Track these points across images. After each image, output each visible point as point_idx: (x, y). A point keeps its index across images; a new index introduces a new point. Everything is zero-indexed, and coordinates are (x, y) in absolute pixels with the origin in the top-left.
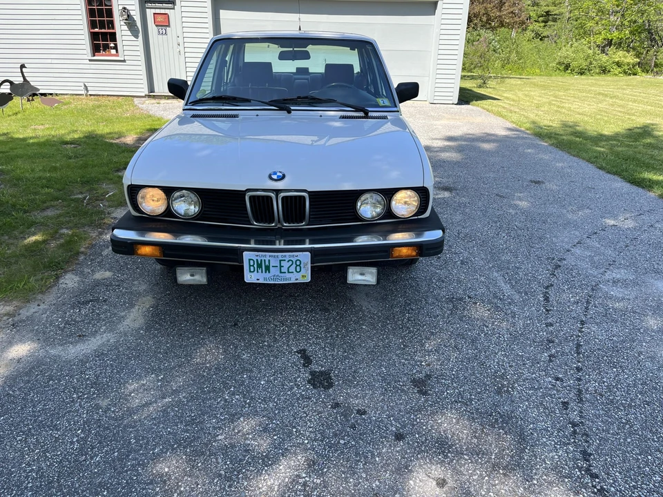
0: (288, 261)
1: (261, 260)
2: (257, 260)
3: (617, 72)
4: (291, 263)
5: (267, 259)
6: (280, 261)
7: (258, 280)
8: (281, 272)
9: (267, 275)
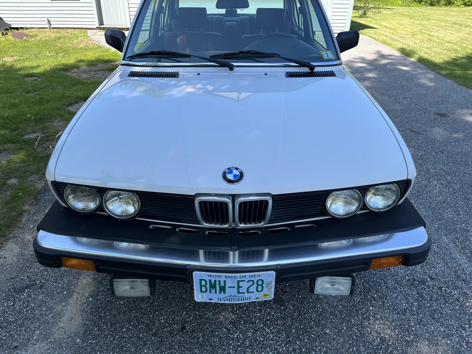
0: (248, 282)
1: (215, 281)
2: (210, 281)
3: (459, 4)
4: (251, 283)
5: (222, 280)
6: (239, 282)
7: (210, 299)
8: (239, 293)
9: (222, 295)
